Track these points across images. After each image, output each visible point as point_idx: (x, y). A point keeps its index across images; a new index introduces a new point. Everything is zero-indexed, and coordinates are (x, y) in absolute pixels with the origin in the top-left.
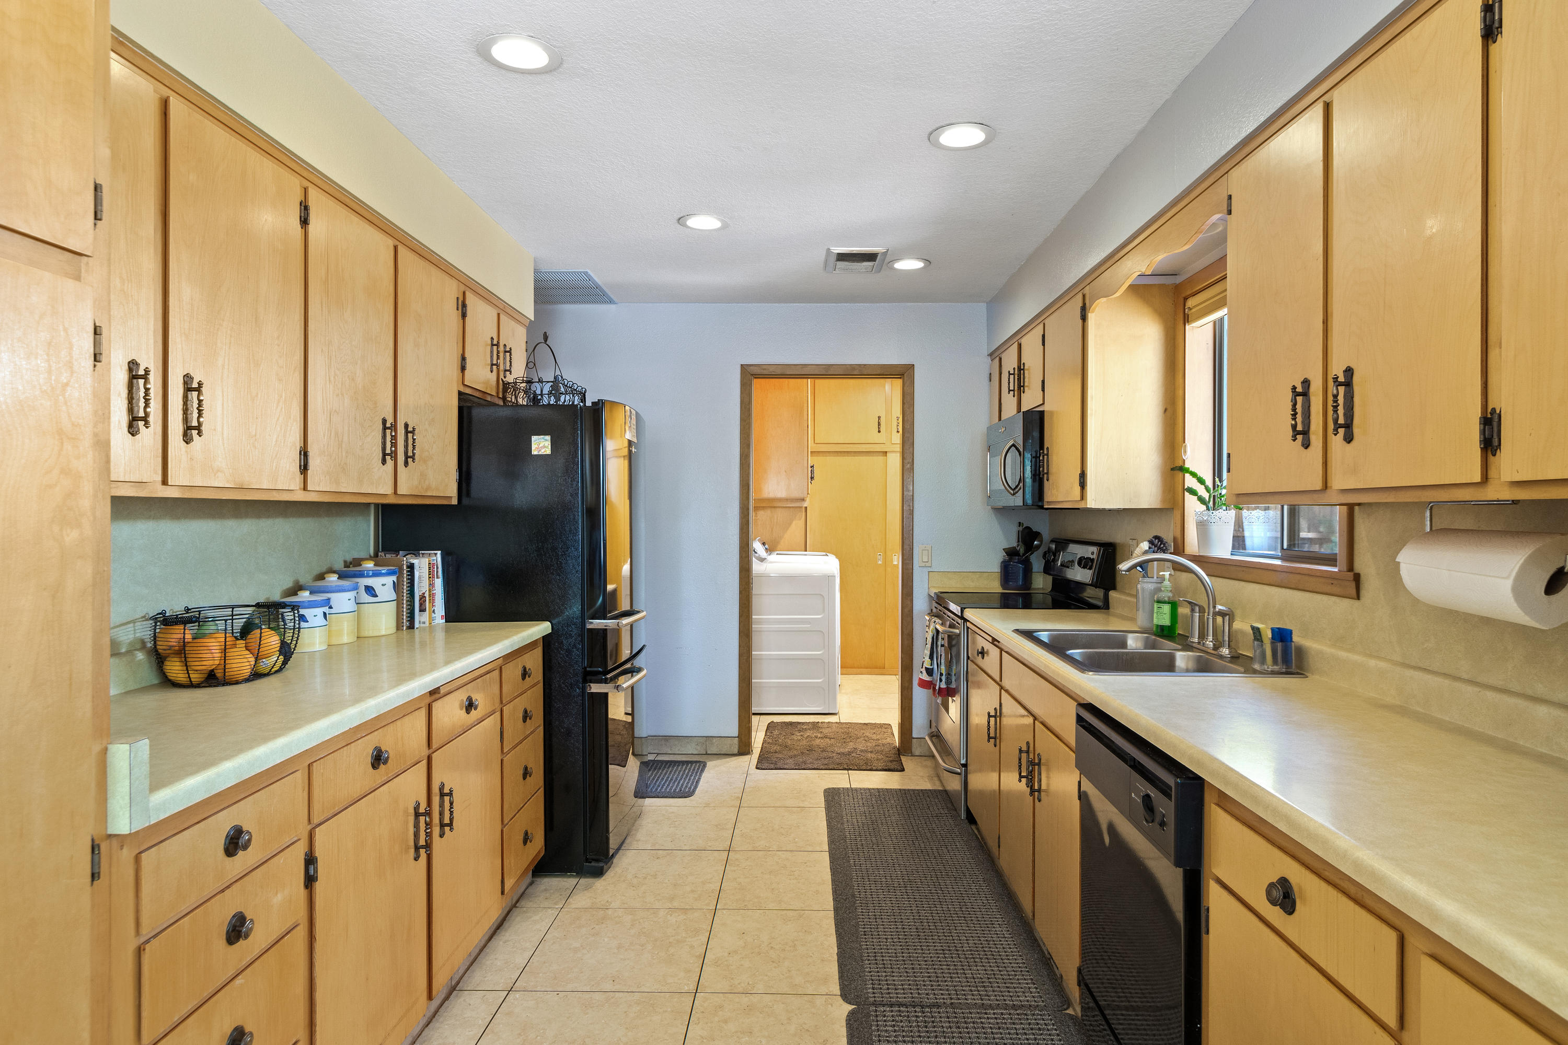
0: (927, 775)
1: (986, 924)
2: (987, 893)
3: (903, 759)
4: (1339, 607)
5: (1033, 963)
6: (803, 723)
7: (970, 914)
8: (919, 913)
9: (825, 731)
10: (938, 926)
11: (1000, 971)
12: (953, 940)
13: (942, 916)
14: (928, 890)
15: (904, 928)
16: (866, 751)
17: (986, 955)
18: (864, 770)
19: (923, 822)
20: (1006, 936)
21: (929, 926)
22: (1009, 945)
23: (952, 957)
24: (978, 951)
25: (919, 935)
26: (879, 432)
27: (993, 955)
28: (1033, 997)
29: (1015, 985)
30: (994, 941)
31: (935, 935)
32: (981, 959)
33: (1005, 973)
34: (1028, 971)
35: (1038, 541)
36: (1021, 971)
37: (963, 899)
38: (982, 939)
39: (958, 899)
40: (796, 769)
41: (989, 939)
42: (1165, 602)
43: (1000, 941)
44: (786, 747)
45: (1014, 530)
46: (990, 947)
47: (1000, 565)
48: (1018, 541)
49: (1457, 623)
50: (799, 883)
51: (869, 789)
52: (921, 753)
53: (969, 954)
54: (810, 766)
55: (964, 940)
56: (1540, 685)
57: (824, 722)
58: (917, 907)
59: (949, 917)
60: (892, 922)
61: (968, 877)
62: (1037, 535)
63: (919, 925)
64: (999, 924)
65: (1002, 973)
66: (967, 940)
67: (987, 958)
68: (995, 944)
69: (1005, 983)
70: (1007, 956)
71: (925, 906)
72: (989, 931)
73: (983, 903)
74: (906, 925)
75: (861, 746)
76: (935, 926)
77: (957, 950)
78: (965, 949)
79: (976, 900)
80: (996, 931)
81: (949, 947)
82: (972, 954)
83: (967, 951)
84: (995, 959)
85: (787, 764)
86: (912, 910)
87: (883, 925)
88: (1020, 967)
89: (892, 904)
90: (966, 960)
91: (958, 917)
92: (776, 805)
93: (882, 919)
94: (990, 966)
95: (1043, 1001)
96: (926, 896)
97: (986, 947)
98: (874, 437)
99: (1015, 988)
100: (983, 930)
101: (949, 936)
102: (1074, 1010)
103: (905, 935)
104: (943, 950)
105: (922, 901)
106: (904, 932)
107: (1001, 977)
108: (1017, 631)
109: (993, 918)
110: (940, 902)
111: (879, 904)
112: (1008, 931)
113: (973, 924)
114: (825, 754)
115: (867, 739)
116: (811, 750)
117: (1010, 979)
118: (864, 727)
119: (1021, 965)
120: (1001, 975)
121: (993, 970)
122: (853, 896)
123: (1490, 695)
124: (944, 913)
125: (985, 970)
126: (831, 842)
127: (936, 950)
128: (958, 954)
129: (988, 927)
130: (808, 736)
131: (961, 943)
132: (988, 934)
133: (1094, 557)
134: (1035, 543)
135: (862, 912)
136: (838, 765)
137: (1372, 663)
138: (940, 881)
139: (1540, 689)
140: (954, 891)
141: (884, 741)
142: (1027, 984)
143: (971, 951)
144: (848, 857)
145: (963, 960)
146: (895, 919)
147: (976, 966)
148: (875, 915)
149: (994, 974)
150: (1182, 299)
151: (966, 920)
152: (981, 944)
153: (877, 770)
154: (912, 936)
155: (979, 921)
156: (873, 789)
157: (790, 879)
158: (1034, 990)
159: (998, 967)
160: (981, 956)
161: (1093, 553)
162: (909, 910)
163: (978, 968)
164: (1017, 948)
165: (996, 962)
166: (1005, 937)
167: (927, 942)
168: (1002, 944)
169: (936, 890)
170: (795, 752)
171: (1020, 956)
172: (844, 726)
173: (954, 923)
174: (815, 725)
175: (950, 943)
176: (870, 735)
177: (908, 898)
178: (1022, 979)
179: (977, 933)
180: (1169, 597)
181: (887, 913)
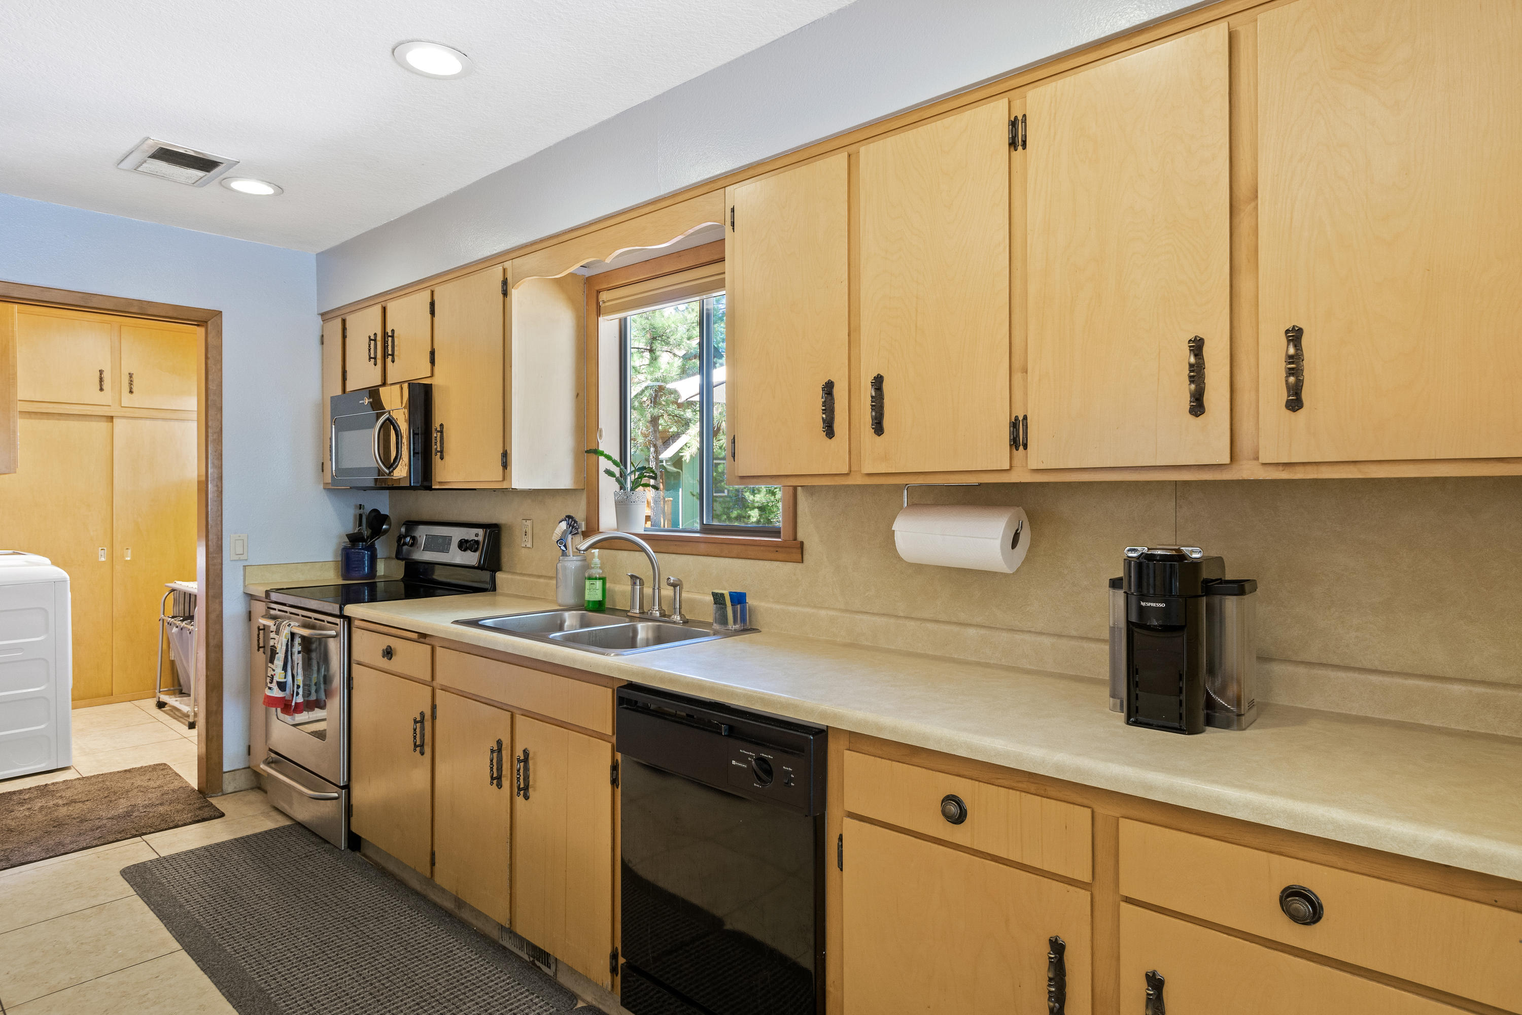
0: (260, 812)
1: (445, 954)
2: (423, 921)
3: (214, 801)
4: (782, 570)
5: (518, 973)
6: (20, 792)
7: (420, 951)
8: (361, 975)
9: (68, 794)
10: (393, 979)
11: (492, 997)
12: (421, 987)
13: (390, 968)
14: (353, 945)
15: (354, 1001)
16: (152, 805)
17: (467, 987)
18: (166, 829)
19: (294, 868)
20: (473, 958)
21: (383, 984)
22: (482, 966)
23: (433, 1007)
24: (455, 987)
25: (378, 1001)
26: (101, 389)
27: (474, 984)
28: (541, 1007)
29: (517, 1004)
30: (464, 969)
31: (398, 992)
32: (465, 993)
33: (498, 996)
34: (519, 984)
35: (387, 525)
36: (512, 987)
37: (402, 938)
38: (451, 972)
39: (395, 941)
40: (51, 857)
41: (459, 969)
42: (596, 579)
43: (471, 966)
44: (10, 831)
45: (351, 514)
46: (466, 977)
47: (340, 552)
48: (360, 525)
49: (894, 575)
50: (165, 1006)
51: (191, 851)
52: (235, 788)
53: (448, 995)
54: (74, 846)
55: (432, 982)
56: (963, 614)
57: (57, 783)
58: (354, 969)
59: (399, 964)
60: (335, 1000)
61: (390, 911)
62: (384, 518)
63: (372, 989)
64: (458, 949)
65: (495, 998)
66: (436, 981)
67: (470, 990)
68: (468, 971)
69: (506, 1007)
70: (488, 978)
71: (363, 964)
72: (453, 960)
73: (426, 933)
74: (355, 996)
75: (140, 801)
76: (390, 981)
77: (433, 997)
78: (441, 991)
79: (416, 933)
80: (459, 957)
81: (421, 997)
82: (452, 994)
83: (444, 992)
84: (479, 987)
85: (30, 854)
86: (349, 975)
87: (326, 1008)
88: (508, 984)
89: (320, 978)
90: (450, 1003)
91: (409, 960)
92: (51, 916)
93: (319, 1002)
94: (479, 997)
95: (553, 1007)
96: (356, 952)
97: (462, 979)
98: (92, 394)
99: (518, 1007)
100: (446, 963)
101: (413, 986)
102: (583, 1000)
103: (362, 1008)
104: (418, 1004)
105: (356, 960)
106: (358, 1005)
107: (496, 1003)
108: (457, 622)
109: (448, 944)
110: (378, 952)
111: (303, 985)
112: (472, 951)
113: (431, 960)
114: (87, 826)
115: (145, 790)
116: (59, 824)
117: (508, 1000)
118: (128, 775)
119: (508, 981)
120: (496, 1001)
121: (484, 1000)
122: (261, 991)
123: (930, 626)
124: (391, 963)
125: (477, 1004)
126: (179, 936)
127: (410, 1007)
128: (437, 1000)
129: (449, 957)
130: (42, 808)
131: (432, 987)
132: (453, 964)
133: (480, 538)
134: (384, 527)
135: (287, 1005)
136: (120, 833)
137: (823, 613)
138: (362, 929)
139: (963, 617)
140: (385, 933)
141: (172, 786)
142: (527, 997)
143: (448, 990)
144: (220, 945)
145: (446, 1004)
146: (336, 994)
147: (465, 1004)
148: (307, 1002)
149: (489, 1004)
150: (595, 292)
151: (420, 960)
152: (454, 978)
153: (185, 825)
154: (370, 1005)
155: (434, 954)
156: (197, 849)
157: (147, 1008)
158: (537, 1000)
159: (487, 994)
160: (463, 991)
161: (477, 535)
162: (346, 977)
163: (468, 1005)
164: (492, 965)
165: (482, 990)
166: (474, 960)
167: (393, 1004)
168: (475, 968)
169: (364, 941)
170: (33, 834)
171: (501, 972)
172: (94, 780)
173: (409, 969)
174: (43, 791)
175: (420, 993)
176: (145, 784)
177: (336, 963)
178: (518, 995)
179: (442, 969)
180: (599, 574)
181: (321, 991)
